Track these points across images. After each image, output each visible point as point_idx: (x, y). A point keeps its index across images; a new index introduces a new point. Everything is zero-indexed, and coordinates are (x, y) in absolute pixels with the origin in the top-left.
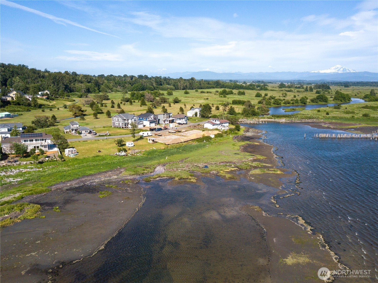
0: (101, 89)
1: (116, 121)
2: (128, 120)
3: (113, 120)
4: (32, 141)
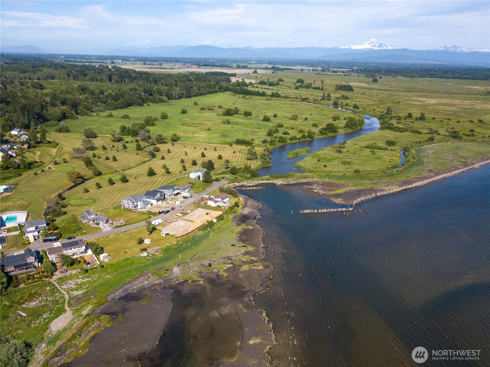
0: (79, 111)
1: (126, 204)
2: (137, 202)
3: (123, 203)
4: (71, 249)
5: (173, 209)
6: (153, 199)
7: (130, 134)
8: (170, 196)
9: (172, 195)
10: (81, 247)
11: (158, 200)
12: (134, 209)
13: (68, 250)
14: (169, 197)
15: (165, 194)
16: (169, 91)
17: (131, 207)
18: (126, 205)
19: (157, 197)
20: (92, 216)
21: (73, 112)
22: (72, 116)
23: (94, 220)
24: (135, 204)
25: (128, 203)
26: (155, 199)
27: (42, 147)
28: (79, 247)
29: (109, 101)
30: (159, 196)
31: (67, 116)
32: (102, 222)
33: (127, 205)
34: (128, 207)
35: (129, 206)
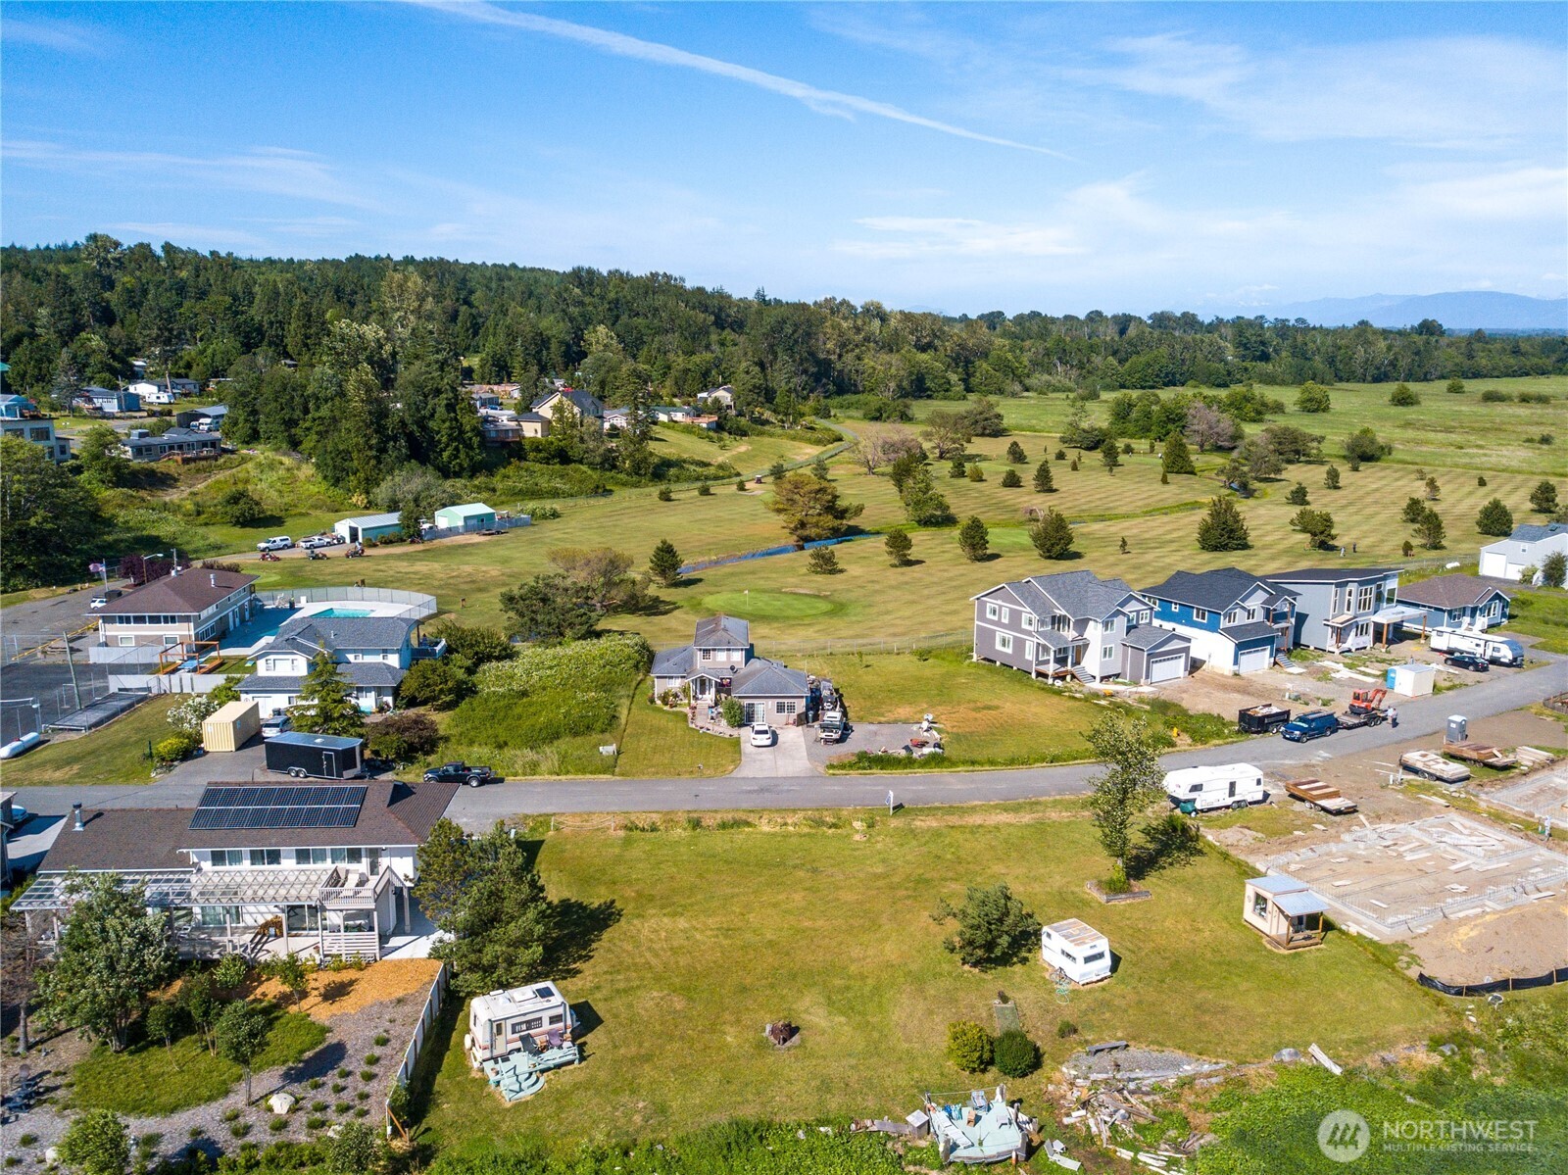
0: (974, 381)
1: (999, 624)
2: (1082, 625)
3: (982, 618)
4: (274, 857)
5: (1368, 715)
6: (1213, 627)
7: (1149, 430)
8: (1340, 633)
9: (1362, 630)
10: (374, 854)
11: (1247, 643)
12: (1051, 668)
13: (236, 858)
14: (1330, 644)
15: (1301, 618)
16: (1340, 348)
17: (1029, 655)
18: (1000, 634)
19: (1241, 619)
20: (721, 657)
21: (954, 378)
22: (947, 390)
23: (723, 687)
24: (1069, 634)
25: (1015, 623)
26: (1224, 623)
27: (771, 435)
28: (354, 856)
29: (1097, 360)
30: (1259, 616)
31: (929, 389)
32: (772, 704)
33: (1009, 635)
34: (1009, 650)
35: (1019, 645)
